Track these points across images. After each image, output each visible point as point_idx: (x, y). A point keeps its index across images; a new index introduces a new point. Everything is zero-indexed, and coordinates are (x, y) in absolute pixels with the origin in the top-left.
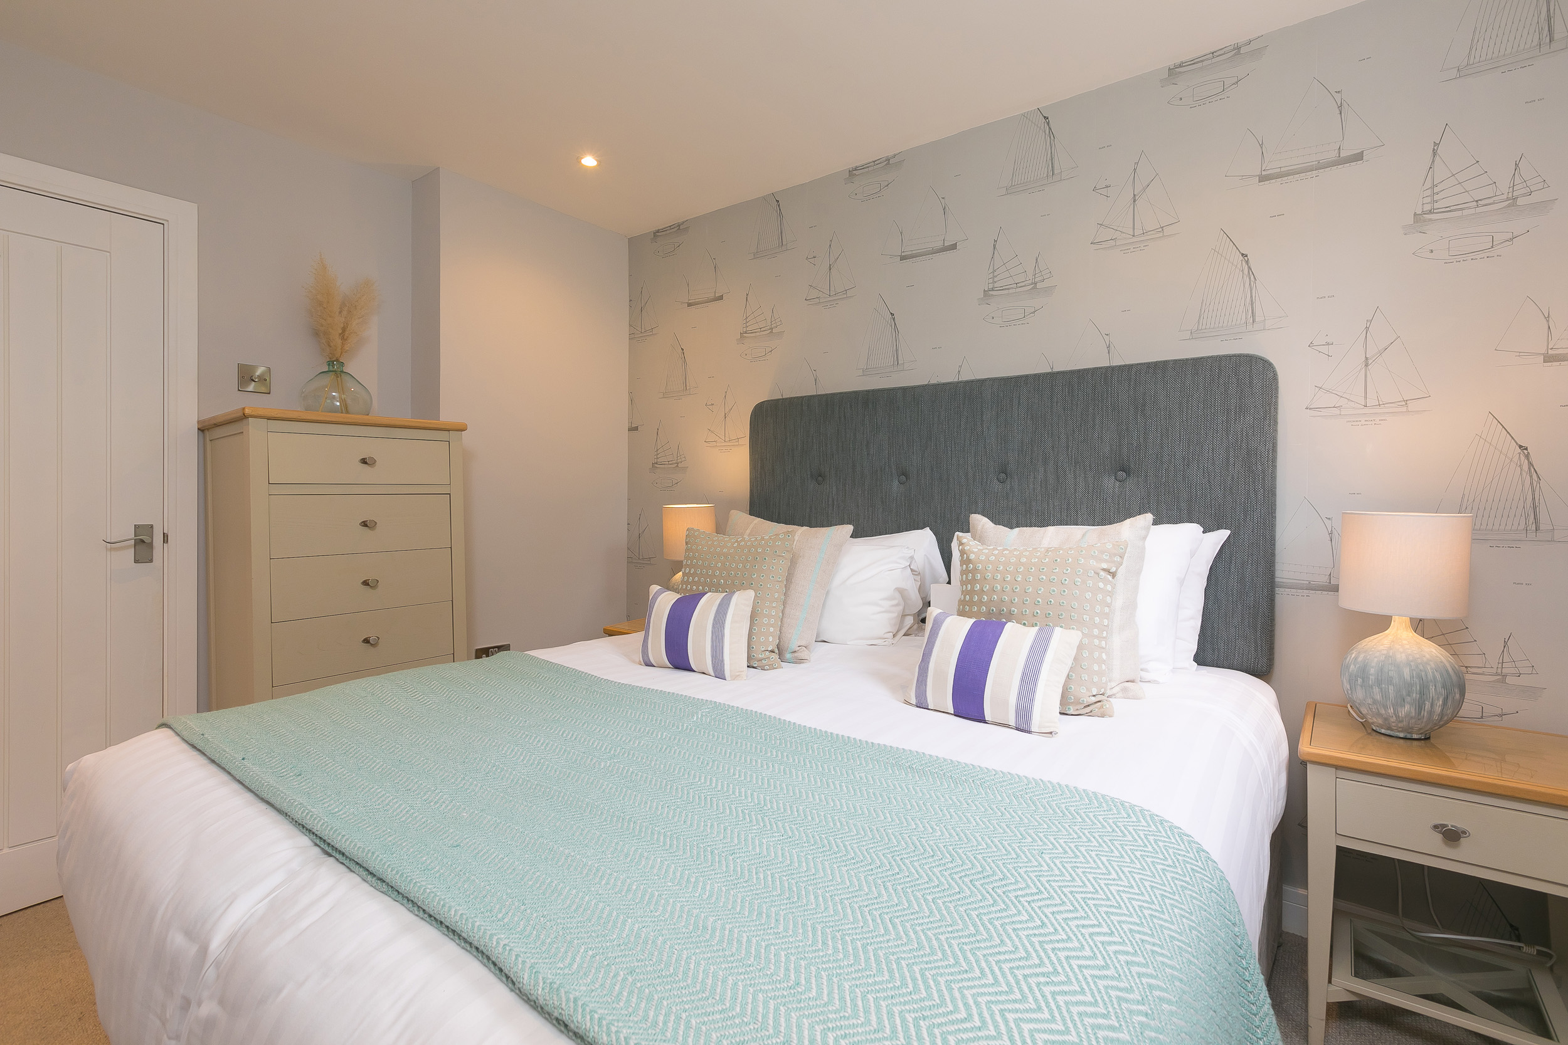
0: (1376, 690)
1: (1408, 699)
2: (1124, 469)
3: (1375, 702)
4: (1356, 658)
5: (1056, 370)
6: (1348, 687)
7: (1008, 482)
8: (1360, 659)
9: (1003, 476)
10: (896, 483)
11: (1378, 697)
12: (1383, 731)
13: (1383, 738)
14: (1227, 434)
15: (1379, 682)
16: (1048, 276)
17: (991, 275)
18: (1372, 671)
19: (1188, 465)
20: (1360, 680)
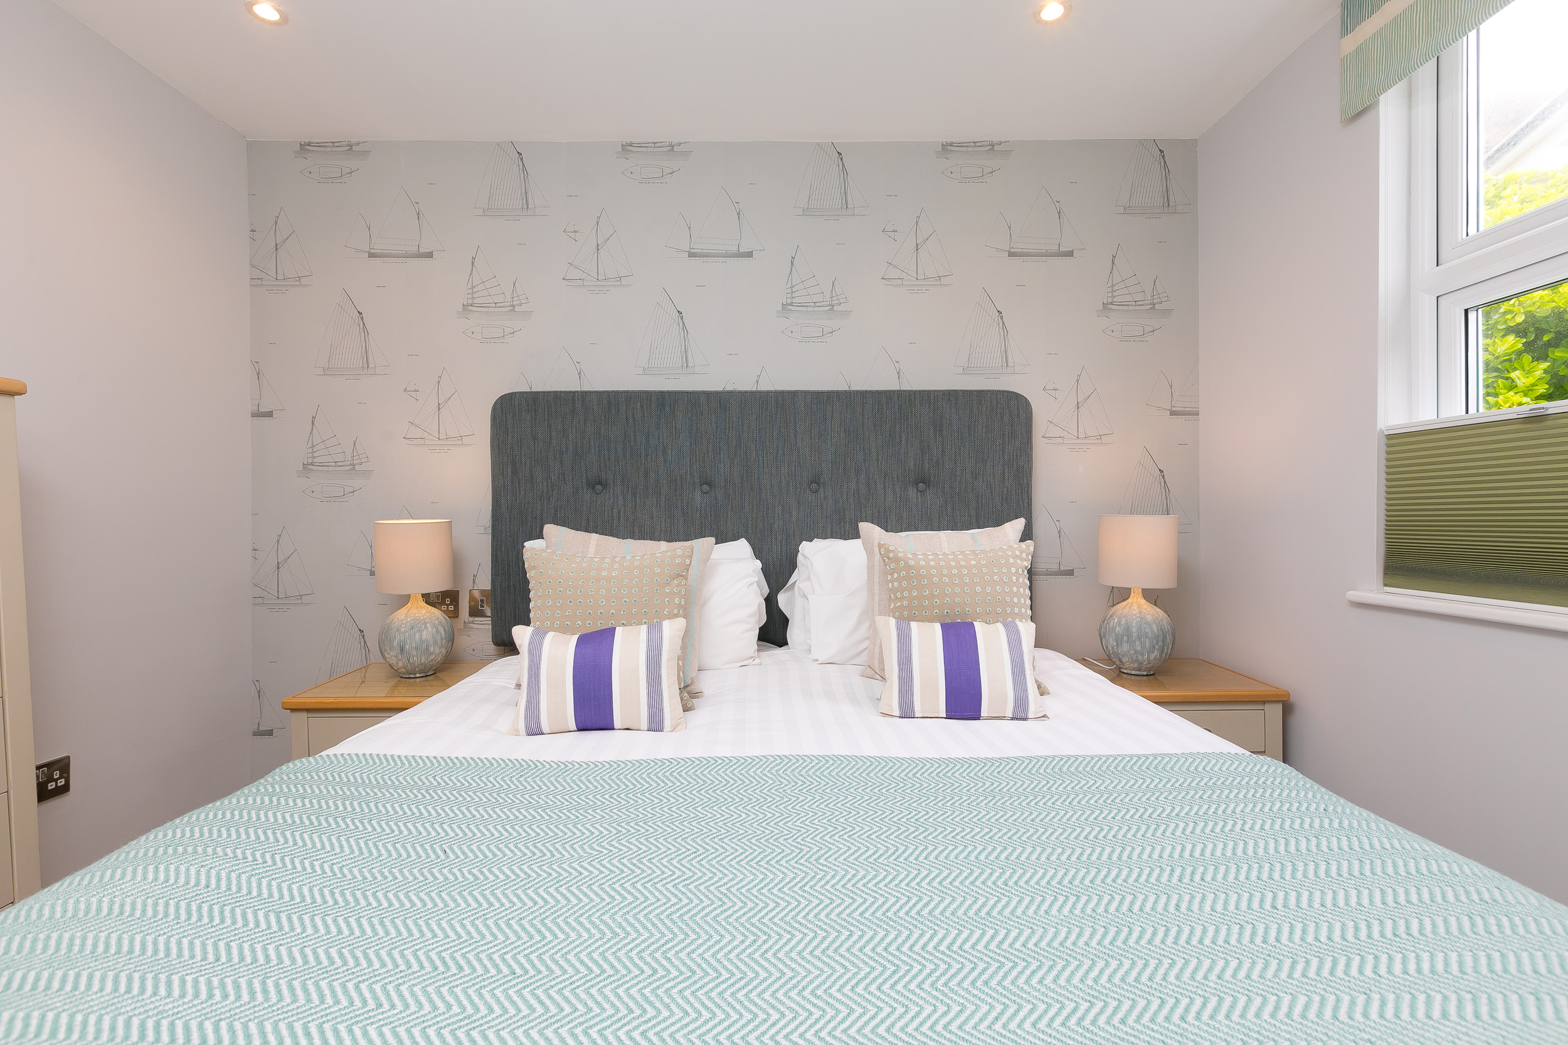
0: (1138, 643)
1: (1157, 647)
2: (923, 480)
3: (1136, 652)
4: (1119, 622)
5: (853, 388)
6: (1115, 644)
7: (821, 490)
8: (1123, 622)
9: (814, 486)
10: (698, 494)
11: (1139, 648)
12: (1133, 672)
13: (1133, 677)
14: (1003, 454)
15: (1139, 638)
16: (844, 300)
17: (789, 290)
18: (1134, 630)
19: (976, 479)
20: (1125, 638)
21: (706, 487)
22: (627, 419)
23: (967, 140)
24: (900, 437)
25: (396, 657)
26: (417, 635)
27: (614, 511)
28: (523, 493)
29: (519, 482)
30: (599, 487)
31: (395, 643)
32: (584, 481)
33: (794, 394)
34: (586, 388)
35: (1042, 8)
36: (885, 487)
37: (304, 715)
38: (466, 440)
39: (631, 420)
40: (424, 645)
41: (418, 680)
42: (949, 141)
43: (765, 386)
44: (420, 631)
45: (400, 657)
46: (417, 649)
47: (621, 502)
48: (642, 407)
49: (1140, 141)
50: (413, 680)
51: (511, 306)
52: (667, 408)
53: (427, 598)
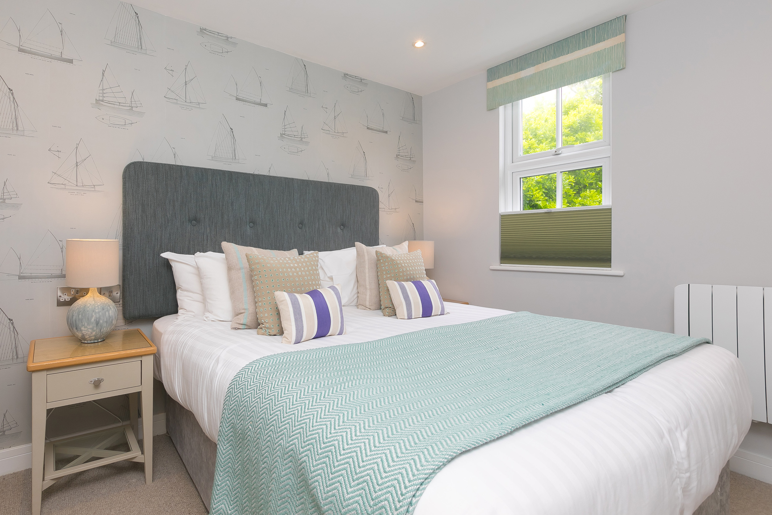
21: (251, 224)
22: (212, 185)
23: (353, 75)
24: (335, 204)
25: (92, 329)
26: (107, 313)
27: (205, 236)
28: (149, 224)
29: (147, 217)
30: (194, 222)
31: (93, 320)
32: (187, 218)
33: (292, 179)
34: (179, 163)
35: (416, 43)
36: (329, 226)
37: (45, 373)
38: (97, 188)
39: (214, 186)
40: (111, 320)
41: (100, 343)
42: (347, 73)
43: (272, 174)
44: (108, 311)
45: (95, 328)
46: (107, 322)
47: (208, 231)
48: (220, 179)
49: (407, 92)
50: (96, 344)
51: (130, 106)
52: (234, 181)
53: (101, 291)
